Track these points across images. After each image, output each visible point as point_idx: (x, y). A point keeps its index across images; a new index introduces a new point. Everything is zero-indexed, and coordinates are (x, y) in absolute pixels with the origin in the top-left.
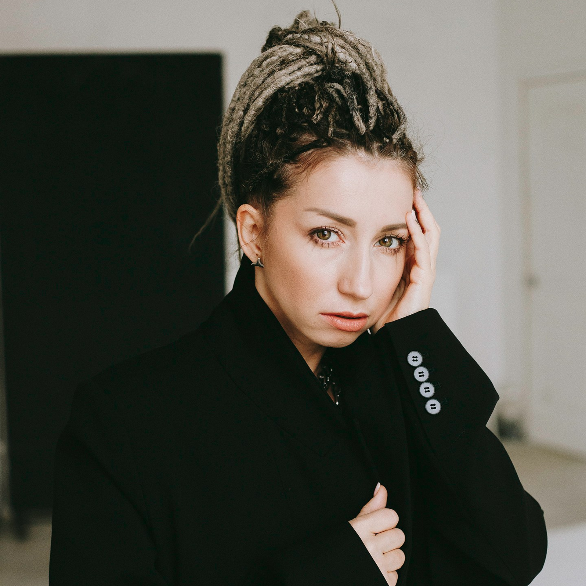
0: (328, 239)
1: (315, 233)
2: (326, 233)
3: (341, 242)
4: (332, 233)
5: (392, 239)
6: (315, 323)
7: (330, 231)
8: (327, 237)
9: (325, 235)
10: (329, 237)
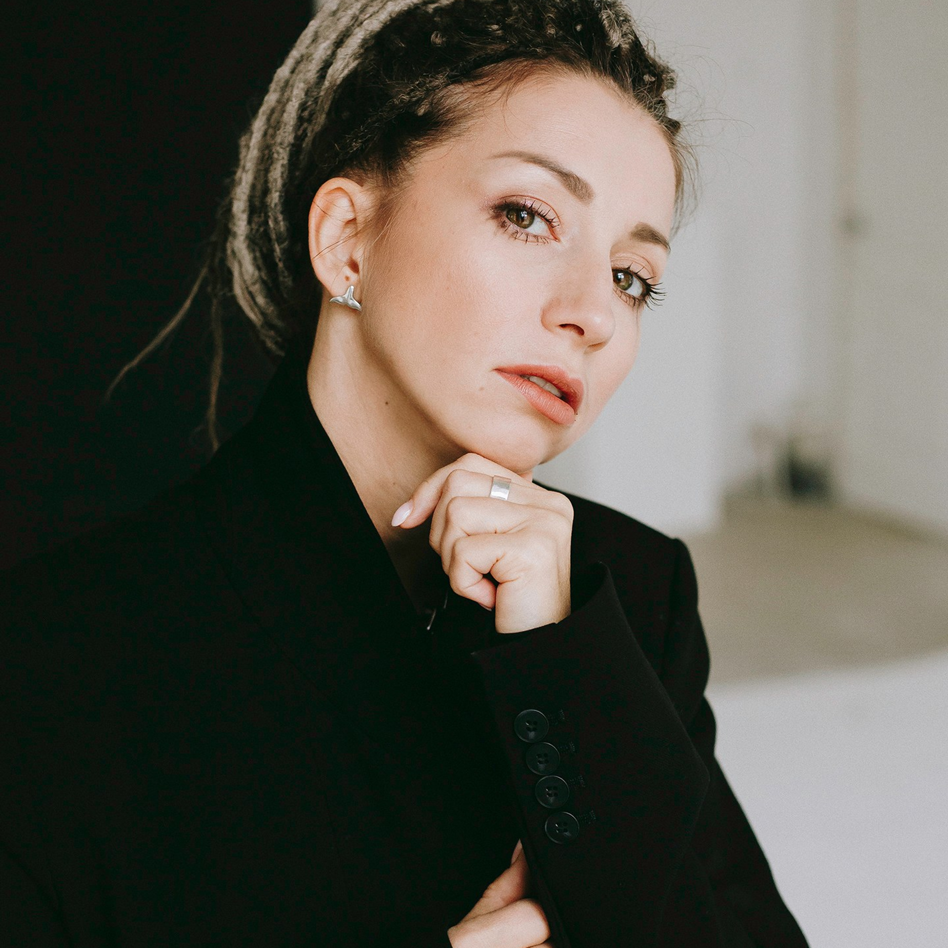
0: (526, 227)
1: (504, 210)
2: (524, 214)
3: (552, 239)
4: (537, 220)
5: (632, 277)
6: (482, 389)
7: (533, 213)
8: (526, 223)
9: (523, 219)
10: (531, 223)
